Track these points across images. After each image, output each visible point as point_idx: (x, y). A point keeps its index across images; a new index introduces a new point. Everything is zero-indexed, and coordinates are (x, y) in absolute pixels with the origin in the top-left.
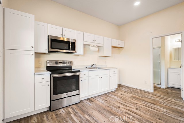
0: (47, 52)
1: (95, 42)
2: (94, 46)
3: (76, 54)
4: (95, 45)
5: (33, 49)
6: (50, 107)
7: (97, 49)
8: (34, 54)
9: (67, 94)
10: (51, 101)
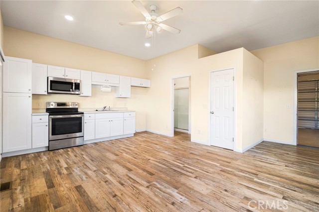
0: (46, 93)
1: (107, 82)
2: (106, 87)
3: (81, 95)
4: (108, 85)
5: (31, 92)
6: (49, 147)
7: (109, 89)
8: (31, 96)
9: (68, 136)
10: (49, 141)
